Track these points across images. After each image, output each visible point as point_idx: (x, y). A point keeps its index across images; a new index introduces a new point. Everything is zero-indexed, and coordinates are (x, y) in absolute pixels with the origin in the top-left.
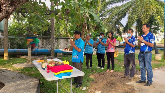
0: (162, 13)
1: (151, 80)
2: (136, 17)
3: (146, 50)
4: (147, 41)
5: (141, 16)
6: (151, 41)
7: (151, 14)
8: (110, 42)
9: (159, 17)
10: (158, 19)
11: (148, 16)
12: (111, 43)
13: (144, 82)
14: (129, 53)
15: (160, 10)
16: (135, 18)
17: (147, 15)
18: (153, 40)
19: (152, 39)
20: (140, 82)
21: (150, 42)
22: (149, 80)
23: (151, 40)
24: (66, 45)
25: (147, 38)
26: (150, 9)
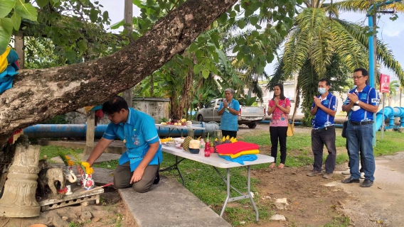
0: (354, 48)
1: (372, 176)
2: (302, 55)
3: (363, 118)
4: (365, 101)
5: (313, 53)
6: (372, 102)
7: (332, 50)
8: (278, 105)
9: (349, 57)
10: (347, 61)
11: (327, 54)
12: (281, 107)
13: (357, 181)
14: (325, 126)
15: (350, 42)
16: (299, 57)
17: (324, 52)
18: (377, 99)
19: (375, 97)
20: (351, 181)
21: (370, 103)
22: (368, 175)
23: (372, 99)
24: (153, 115)
25: (364, 97)
26: (330, 39)
